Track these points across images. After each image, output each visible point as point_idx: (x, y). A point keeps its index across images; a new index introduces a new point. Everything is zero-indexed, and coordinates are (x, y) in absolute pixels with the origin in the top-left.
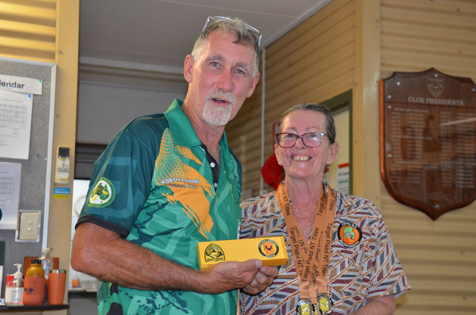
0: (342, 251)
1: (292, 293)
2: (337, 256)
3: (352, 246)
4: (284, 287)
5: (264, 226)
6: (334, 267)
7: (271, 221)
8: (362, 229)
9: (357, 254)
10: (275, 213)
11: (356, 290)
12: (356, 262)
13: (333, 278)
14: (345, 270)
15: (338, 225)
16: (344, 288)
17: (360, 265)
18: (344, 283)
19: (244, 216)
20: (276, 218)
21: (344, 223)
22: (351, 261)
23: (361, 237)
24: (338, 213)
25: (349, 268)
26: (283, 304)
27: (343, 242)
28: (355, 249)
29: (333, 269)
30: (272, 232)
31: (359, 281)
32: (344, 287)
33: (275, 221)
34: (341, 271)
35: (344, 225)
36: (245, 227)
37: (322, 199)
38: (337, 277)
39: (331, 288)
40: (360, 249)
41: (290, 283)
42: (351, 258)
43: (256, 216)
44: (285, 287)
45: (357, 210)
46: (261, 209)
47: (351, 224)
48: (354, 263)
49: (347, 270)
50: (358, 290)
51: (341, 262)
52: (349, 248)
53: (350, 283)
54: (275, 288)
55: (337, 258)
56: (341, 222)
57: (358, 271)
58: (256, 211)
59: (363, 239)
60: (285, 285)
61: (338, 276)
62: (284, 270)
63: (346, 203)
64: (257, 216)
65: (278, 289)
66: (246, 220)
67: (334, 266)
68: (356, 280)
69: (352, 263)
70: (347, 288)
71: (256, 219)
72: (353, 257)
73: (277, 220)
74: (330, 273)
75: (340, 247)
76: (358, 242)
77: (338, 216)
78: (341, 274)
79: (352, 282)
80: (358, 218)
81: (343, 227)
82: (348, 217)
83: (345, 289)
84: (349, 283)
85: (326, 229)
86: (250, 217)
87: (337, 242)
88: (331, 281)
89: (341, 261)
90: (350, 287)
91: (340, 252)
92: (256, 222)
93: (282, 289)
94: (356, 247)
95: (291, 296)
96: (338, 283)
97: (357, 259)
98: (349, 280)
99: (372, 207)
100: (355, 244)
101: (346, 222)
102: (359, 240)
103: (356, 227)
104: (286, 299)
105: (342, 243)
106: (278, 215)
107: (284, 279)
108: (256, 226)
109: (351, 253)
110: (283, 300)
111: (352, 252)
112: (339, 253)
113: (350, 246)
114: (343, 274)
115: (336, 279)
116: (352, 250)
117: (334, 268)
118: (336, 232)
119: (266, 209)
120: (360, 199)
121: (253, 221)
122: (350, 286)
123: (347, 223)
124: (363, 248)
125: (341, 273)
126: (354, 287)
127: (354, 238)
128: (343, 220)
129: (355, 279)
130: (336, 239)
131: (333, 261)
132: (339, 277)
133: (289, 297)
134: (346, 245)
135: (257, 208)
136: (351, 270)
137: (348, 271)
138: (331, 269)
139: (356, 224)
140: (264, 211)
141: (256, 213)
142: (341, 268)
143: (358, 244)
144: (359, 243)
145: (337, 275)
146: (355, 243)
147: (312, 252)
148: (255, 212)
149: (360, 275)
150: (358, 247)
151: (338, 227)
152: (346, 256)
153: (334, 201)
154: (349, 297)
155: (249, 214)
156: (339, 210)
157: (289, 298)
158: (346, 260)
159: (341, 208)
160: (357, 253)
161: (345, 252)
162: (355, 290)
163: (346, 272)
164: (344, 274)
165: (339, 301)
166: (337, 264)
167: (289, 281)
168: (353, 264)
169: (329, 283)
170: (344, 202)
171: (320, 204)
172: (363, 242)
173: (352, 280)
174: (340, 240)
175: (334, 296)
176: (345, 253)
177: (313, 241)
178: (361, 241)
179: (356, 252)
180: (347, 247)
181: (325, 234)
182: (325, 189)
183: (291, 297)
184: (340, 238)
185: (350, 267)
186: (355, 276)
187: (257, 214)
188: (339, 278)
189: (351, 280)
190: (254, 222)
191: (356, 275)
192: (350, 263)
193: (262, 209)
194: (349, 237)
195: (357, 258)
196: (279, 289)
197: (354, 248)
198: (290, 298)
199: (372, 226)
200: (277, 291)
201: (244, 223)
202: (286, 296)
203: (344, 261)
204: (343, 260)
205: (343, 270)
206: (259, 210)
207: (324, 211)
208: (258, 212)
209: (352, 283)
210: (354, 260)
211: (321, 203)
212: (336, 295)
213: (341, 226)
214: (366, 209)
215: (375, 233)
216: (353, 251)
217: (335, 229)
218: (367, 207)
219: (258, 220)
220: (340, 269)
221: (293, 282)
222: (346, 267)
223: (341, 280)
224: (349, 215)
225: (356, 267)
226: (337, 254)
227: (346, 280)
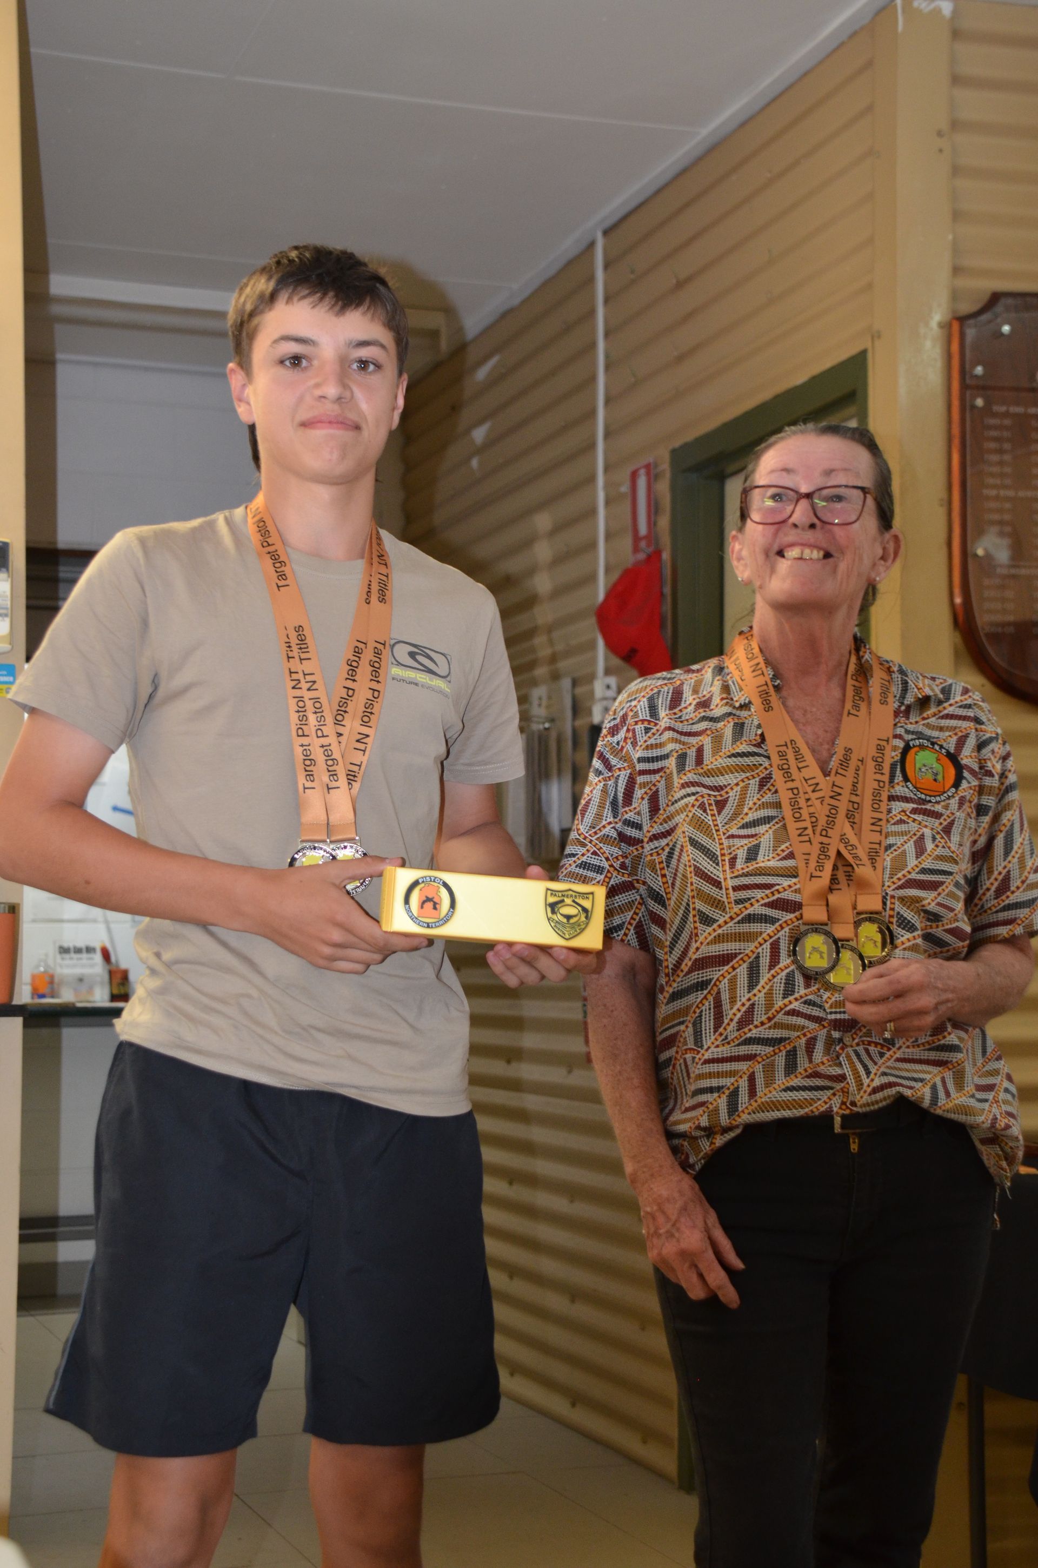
0: (914, 811)
1: (794, 912)
2: (901, 822)
3: (938, 799)
4: (775, 898)
5: (706, 741)
7: (728, 729)
8: (961, 756)
9: (953, 821)
10: (734, 707)
11: (954, 909)
12: (954, 838)
13: (900, 875)
14: (928, 857)
15: (901, 744)
16: (925, 902)
17: (963, 848)
18: (925, 889)
19: (648, 715)
20: (741, 721)
21: (914, 740)
22: (938, 837)
23: (960, 778)
24: (899, 714)
25: (936, 854)
26: (774, 939)
27: (915, 788)
28: (946, 807)
29: (897, 853)
30: (729, 757)
31: (958, 889)
32: (927, 898)
33: (739, 728)
34: (917, 858)
35: (914, 746)
36: (652, 745)
37: (854, 678)
38: (909, 872)
39: (892, 901)
40: (958, 810)
41: (790, 886)
42: (939, 830)
43: (680, 717)
44: (777, 896)
45: (945, 708)
46: (694, 699)
47: (933, 744)
48: (946, 842)
49: (931, 858)
50: (958, 909)
51: (915, 838)
52: (930, 804)
53: (940, 890)
54: (749, 899)
55: (903, 827)
56: (907, 737)
57: (957, 863)
58: (680, 705)
59: (964, 784)
60: (776, 893)
61: (911, 871)
62: (771, 855)
63: (919, 689)
64: (683, 718)
65: (758, 901)
66: (655, 728)
67: (898, 845)
68: (952, 884)
69: (942, 841)
70: (933, 901)
71: (681, 725)
72: (944, 828)
73: (743, 724)
74: (889, 863)
75: (906, 800)
76: (953, 790)
77: (899, 722)
78: (917, 866)
79: (944, 887)
80: (949, 729)
81: (913, 751)
82: (923, 725)
83: (929, 904)
84: (936, 890)
85: (873, 752)
86: (666, 719)
87: (899, 789)
88: (894, 883)
89: (915, 834)
90: (938, 900)
91: (911, 813)
92: (682, 733)
93: (769, 902)
94: (947, 802)
95: (791, 919)
96: (913, 888)
97: (952, 833)
98: (938, 882)
99: (981, 704)
100: (945, 795)
101: (918, 739)
102: (957, 785)
103: (944, 751)
104: (779, 928)
105: (912, 792)
106: (744, 713)
107: (773, 875)
108: (684, 744)
109: (937, 815)
110: (773, 928)
111: (941, 815)
112: (906, 815)
113: (933, 799)
114: (923, 866)
115: (906, 878)
116: (938, 808)
117: (900, 851)
118: (897, 762)
119: (710, 699)
120: (950, 681)
121: (674, 730)
122: (940, 898)
123: (921, 741)
124: (966, 805)
125: (919, 865)
126: (948, 902)
127: (940, 777)
128: (913, 733)
129: (949, 881)
130: (897, 781)
131: (896, 834)
132: (912, 874)
133: (786, 922)
134: (923, 796)
135: (684, 696)
136: (940, 858)
137: (933, 859)
138: (892, 853)
139: (945, 745)
140: (704, 704)
141: (681, 711)
142: (916, 852)
143: (953, 797)
144: (955, 793)
145: (909, 868)
146: (946, 793)
147: (835, 808)
148: (680, 708)
149: (962, 871)
150: (954, 803)
151: (900, 751)
152: (927, 824)
153: (889, 682)
154: (934, 925)
155: (663, 713)
156: (900, 707)
157: (784, 925)
158: (927, 832)
159: (906, 702)
160: (952, 818)
162: (951, 909)
164: (925, 867)
165: (913, 934)
166: (906, 842)
167: (786, 882)
168: (942, 844)
169: (890, 888)
170: (913, 686)
171: (853, 688)
172: (967, 790)
173: (944, 883)
174: (908, 783)
175: (903, 921)
176: (924, 814)
177: (839, 780)
178: (960, 788)
179: (950, 815)
180: (924, 802)
181: (871, 765)
182: (861, 653)
183: (789, 922)
184: (906, 779)
185: (938, 851)
186: (950, 873)
187: (685, 711)
188: (914, 876)
189: (942, 883)
190: (678, 732)
191: (951, 870)
192: (937, 841)
193: (698, 700)
194: (930, 777)
195: (953, 830)
196: (760, 900)
197: (943, 803)
198: (788, 925)
199: (986, 752)
200: (756, 905)
201: (649, 734)
202: (779, 920)
203: (923, 835)
204: (921, 833)
205: (923, 857)
206: (688, 703)
207: (863, 706)
208: (686, 708)
209: (943, 891)
210: (945, 834)
211: (854, 686)
212: (909, 918)
213: (907, 749)
214: (969, 706)
215: (993, 771)
216: (942, 813)
217: (897, 755)
218: (969, 701)
219: (687, 729)
220: (914, 853)
221: (795, 884)
222: (929, 850)
223: (919, 880)
224: (925, 722)
225: (953, 852)
226: (903, 818)
227: (930, 881)
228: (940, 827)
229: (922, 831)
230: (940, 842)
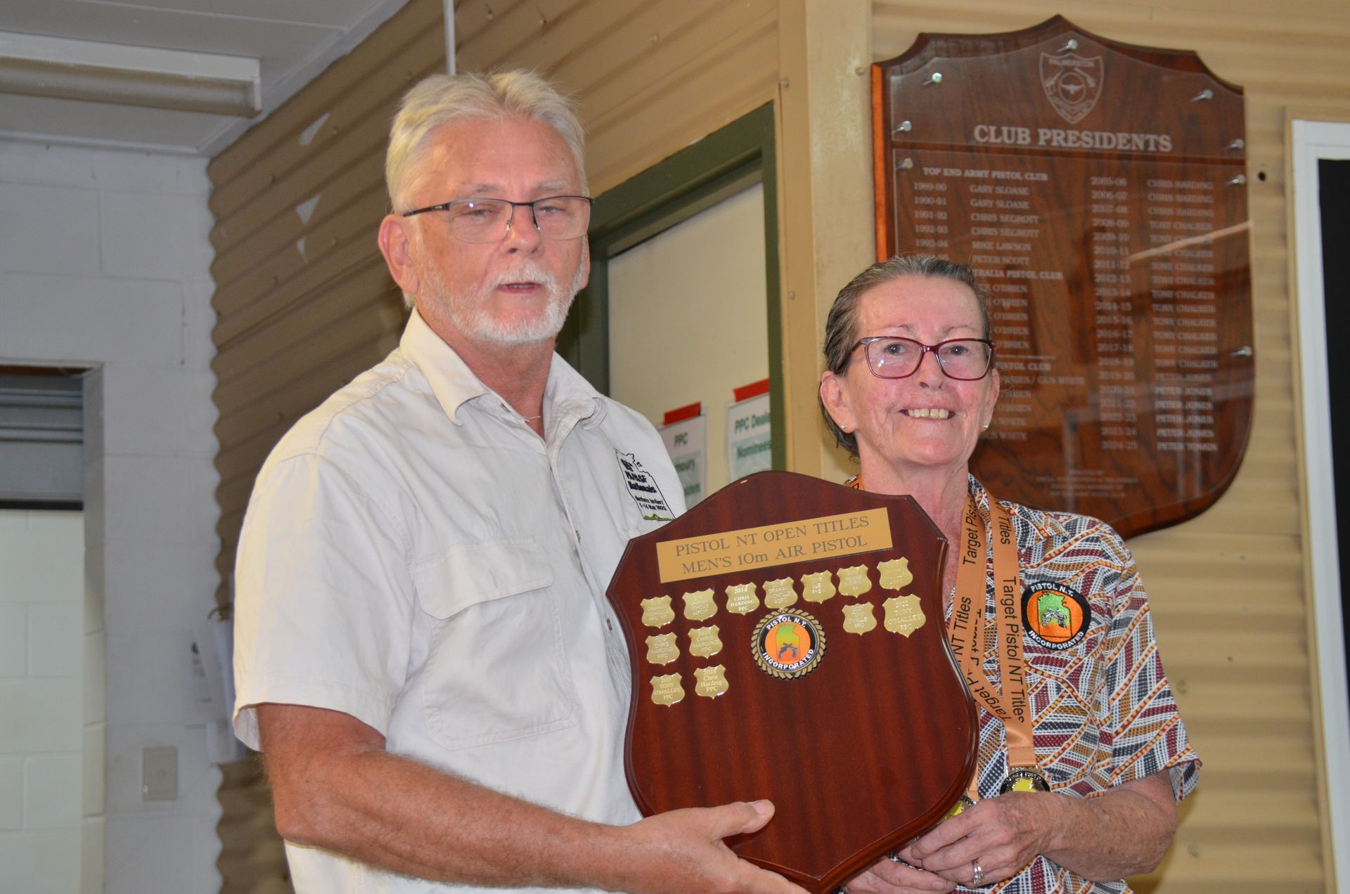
0: (1036, 661)
3: (1065, 645)
8: (1089, 596)
9: (1081, 667)
11: (1081, 765)
12: (1080, 687)
14: (1050, 710)
16: (1048, 759)
17: (1091, 696)
18: (1046, 745)
21: (1037, 583)
22: (1063, 686)
23: (1087, 619)
25: (1060, 704)
27: (1039, 636)
28: (1073, 654)
32: (1048, 755)
34: (1037, 712)
35: (1036, 591)
40: (1087, 653)
42: (1065, 679)
45: (1070, 544)
47: (1058, 586)
48: (1073, 692)
49: (1053, 711)
50: (1086, 765)
51: (1037, 691)
52: (1056, 652)
53: (1065, 744)
56: (1028, 582)
57: (1084, 714)
59: (1093, 626)
68: (1079, 738)
69: (1069, 690)
70: (1055, 757)
72: (1070, 676)
75: (1030, 649)
76: (1081, 634)
78: (1037, 721)
79: (1069, 741)
80: (1074, 566)
81: (1035, 595)
82: (1046, 566)
83: (1051, 761)
84: (1061, 746)
90: (1063, 756)
91: (1032, 663)
94: (1075, 647)
97: (1080, 681)
98: (1062, 736)
99: (1108, 536)
100: (1073, 640)
101: (1041, 582)
102: (1084, 628)
103: (1070, 592)
105: (1035, 640)
109: (1062, 663)
111: (1066, 662)
112: (1028, 666)
113: (1060, 646)
114: (1044, 720)
116: (1065, 656)
122: (1065, 753)
123: (1044, 584)
124: (1096, 648)
125: (1039, 719)
126: (1076, 757)
127: (1067, 622)
128: (1034, 577)
129: (1075, 733)
134: (1048, 644)
136: (1065, 710)
137: (1056, 712)
139: (1071, 586)
142: (1037, 706)
143: (1081, 641)
144: (1084, 636)
146: (1072, 637)
149: (1091, 722)
150: (1081, 647)
152: (1051, 673)
154: (1062, 783)
156: (1020, 550)
158: (1051, 683)
159: (1027, 545)
160: (1079, 664)
161: (1048, 661)
162: (1078, 765)
163: (1051, 714)
164: (1047, 721)
168: (1069, 693)
170: (1034, 527)
172: (1095, 633)
173: (1071, 736)
174: (1031, 632)
176: (1047, 664)
177: (959, 633)
178: (1088, 631)
179: (1077, 661)
180: (1050, 650)
184: (1028, 628)
185: (1063, 701)
186: (1078, 726)
189: (1067, 737)
191: (1079, 722)
192: (1063, 691)
194: (1055, 622)
195: (1081, 678)
197: (1070, 650)
199: (1109, 590)
203: (1046, 687)
204: (1043, 685)
205: (1044, 711)
209: (1069, 744)
210: (1072, 682)
211: (969, 530)
213: (1028, 594)
214: (1097, 540)
216: (1068, 659)
218: (1097, 534)
220: (1034, 707)
222: (1052, 702)
224: (1049, 562)
225: (1080, 702)
227: (1052, 736)
228: (1066, 676)
229: (1045, 682)
230: (1065, 691)
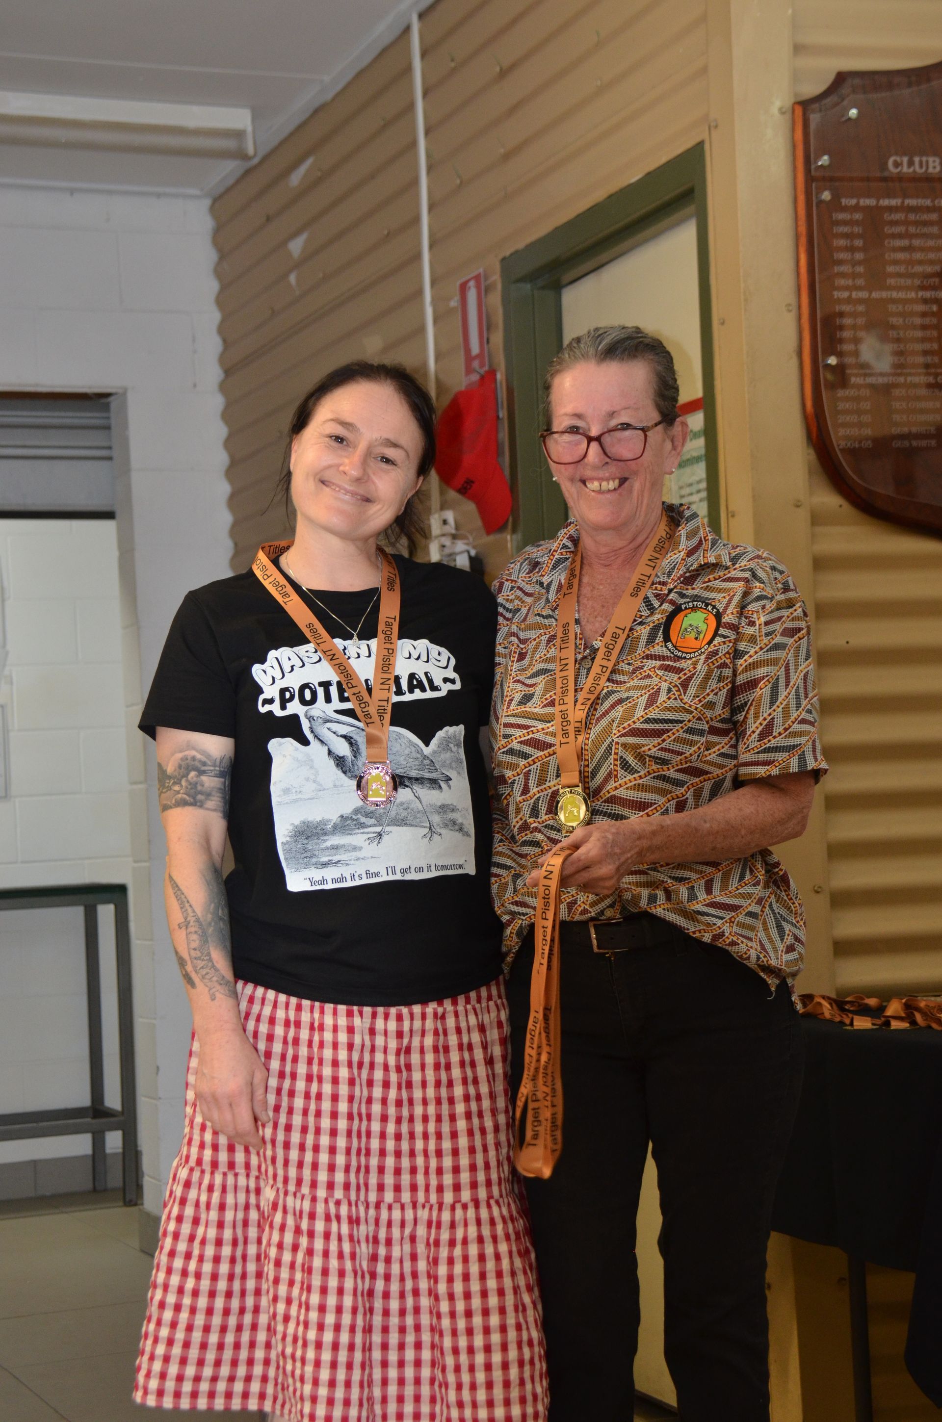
0: (662, 668)
1: (543, 751)
2: (649, 676)
4: (529, 737)
6: (634, 700)
8: (727, 614)
9: (695, 674)
12: (687, 691)
13: (626, 725)
14: (657, 708)
15: (670, 608)
17: (695, 699)
18: (647, 737)
21: (689, 603)
22: (674, 689)
23: (716, 634)
25: (666, 705)
27: (675, 647)
28: (692, 662)
29: (630, 705)
32: (649, 745)
34: (646, 709)
35: (685, 608)
38: (634, 722)
39: (617, 746)
40: (705, 663)
41: (543, 729)
42: (677, 684)
47: (707, 605)
48: (680, 695)
50: (689, 753)
51: (652, 691)
52: (682, 661)
53: (666, 737)
55: (645, 682)
56: (681, 601)
57: (688, 712)
59: (719, 640)
60: (530, 733)
61: (637, 721)
62: (538, 703)
67: (635, 698)
68: (680, 732)
69: (677, 694)
70: (655, 747)
72: (682, 682)
74: (621, 714)
75: (661, 658)
78: (643, 717)
79: (670, 734)
80: (726, 590)
81: (683, 612)
82: (704, 588)
83: (650, 749)
84: (660, 737)
87: (659, 649)
88: (620, 731)
90: (663, 745)
91: (659, 669)
93: (525, 741)
94: (698, 657)
95: (540, 756)
96: (636, 736)
97: (692, 686)
98: (663, 730)
100: (698, 652)
101: (693, 601)
102: (711, 641)
103: (714, 611)
105: (670, 650)
109: (680, 670)
111: (684, 670)
112: (654, 671)
113: (688, 656)
114: (649, 716)
115: (631, 727)
116: (685, 665)
118: (661, 624)
123: (695, 603)
124: (715, 657)
125: (644, 715)
126: (676, 747)
127: (701, 636)
128: (688, 597)
130: (657, 641)
131: (637, 688)
133: (537, 758)
134: (678, 655)
136: (668, 709)
137: (661, 710)
139: (717, 605)
142: (647, 704)
143: (704, 652)
144: (709, 646)
145: (636, 719)
146: (699, 649)
149: (699, 719)
152: (667, 678)
154: (664, 767)
157: (536, 760)
162: (678, 754)
163: (656, 712)
164: (652, 717)
165: (636, 775)
166: (642, 696)
168: (677, 696)
169: (615, 734)
172: (717, 646)
173: (672, 730)
175: (624, 764)
176: (669, 670)
178: (712, 645)
179: (693, 669)
183: (540, 758)
184: (667, 638)
185: (669, 702)
186: (680, 722)
188: (638, 725)
189: (668, 731)
191: (682, 719)
194: (692, 635)
195: (692, 682)
198: (540, 761)
203: (659, 689)
205: (651, 709)
209: (669, 737)
210: (682, 686)
212: (630, 762)
213: (676, 612)
216: (686, 668)
220: (645, 705)
222: (659, 702)
223: (642, 729)
224: (706, 585)
225: (684, 704)
226: (650, 673)
227: (653, 729)
228: (679, 681)
229: (660, 685)
230: (674, 694)
